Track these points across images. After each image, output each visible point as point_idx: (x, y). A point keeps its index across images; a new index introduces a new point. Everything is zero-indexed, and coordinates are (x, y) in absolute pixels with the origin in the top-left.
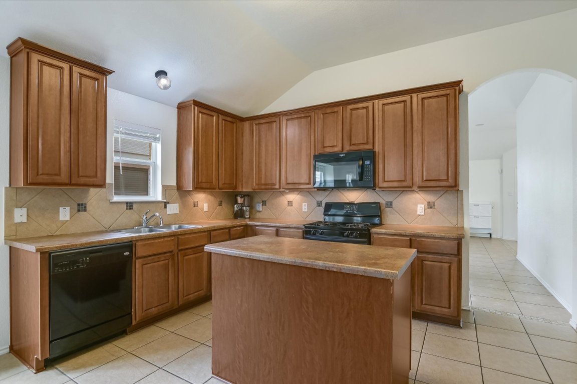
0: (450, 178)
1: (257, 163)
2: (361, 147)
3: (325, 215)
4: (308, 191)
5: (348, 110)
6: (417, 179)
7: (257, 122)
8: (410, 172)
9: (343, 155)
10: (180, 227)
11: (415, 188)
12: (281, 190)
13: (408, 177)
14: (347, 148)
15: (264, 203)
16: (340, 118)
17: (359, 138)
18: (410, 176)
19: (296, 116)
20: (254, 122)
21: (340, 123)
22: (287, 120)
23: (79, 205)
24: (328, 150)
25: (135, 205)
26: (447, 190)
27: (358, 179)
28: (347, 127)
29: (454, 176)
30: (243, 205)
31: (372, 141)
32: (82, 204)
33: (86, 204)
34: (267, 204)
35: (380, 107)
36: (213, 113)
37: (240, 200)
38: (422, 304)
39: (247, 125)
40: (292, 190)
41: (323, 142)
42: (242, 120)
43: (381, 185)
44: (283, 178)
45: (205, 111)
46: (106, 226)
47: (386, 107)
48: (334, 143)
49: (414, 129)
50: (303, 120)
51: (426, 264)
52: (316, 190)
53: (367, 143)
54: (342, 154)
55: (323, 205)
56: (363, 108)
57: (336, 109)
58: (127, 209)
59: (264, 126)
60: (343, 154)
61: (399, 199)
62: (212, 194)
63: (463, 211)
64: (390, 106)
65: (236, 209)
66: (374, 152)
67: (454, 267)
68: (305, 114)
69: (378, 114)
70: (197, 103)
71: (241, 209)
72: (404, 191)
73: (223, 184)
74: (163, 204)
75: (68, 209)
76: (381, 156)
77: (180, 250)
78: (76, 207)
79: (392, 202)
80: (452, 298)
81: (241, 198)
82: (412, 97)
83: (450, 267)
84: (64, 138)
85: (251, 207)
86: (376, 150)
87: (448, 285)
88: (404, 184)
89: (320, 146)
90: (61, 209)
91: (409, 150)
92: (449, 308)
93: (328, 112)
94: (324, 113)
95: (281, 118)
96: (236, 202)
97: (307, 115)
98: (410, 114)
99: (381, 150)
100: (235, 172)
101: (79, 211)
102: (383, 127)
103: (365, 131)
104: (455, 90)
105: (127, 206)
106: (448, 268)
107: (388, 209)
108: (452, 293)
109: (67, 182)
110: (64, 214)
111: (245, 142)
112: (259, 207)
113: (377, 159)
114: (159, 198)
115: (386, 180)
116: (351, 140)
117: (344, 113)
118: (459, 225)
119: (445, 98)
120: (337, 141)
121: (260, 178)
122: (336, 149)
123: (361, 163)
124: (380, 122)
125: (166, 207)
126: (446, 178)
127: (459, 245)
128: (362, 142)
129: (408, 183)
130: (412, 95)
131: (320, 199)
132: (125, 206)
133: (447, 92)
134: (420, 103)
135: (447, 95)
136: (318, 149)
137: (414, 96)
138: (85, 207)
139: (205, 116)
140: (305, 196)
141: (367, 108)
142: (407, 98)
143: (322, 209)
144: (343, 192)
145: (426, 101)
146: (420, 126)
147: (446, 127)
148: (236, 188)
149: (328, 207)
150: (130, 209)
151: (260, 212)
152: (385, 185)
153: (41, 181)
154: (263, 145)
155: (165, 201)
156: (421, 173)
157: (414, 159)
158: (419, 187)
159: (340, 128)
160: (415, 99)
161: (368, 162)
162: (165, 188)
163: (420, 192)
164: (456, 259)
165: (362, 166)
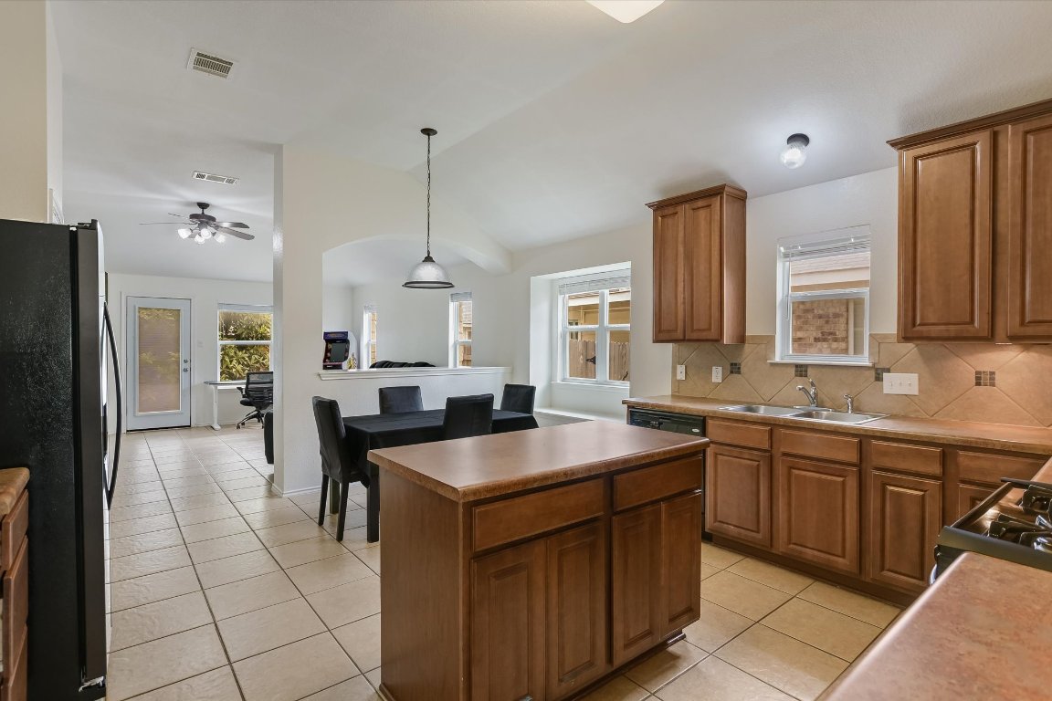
23: (732, 364)
25: (810, 371)
32: (736, 364)
33: (740, 364)
46: (765, 398)
58: (796, 376)
74: (873, 373)
75: (721, 368)
78: (729, 367)
90: (714, 368)
101: (732, 372)
105: (796, 371)
110: (717, 375)
114: (866, 361)
125: (879, 378)
132: (793, 370)
138: (739, 368)
150: (801, 376)
155: (877, 366)
162: (877, 340)
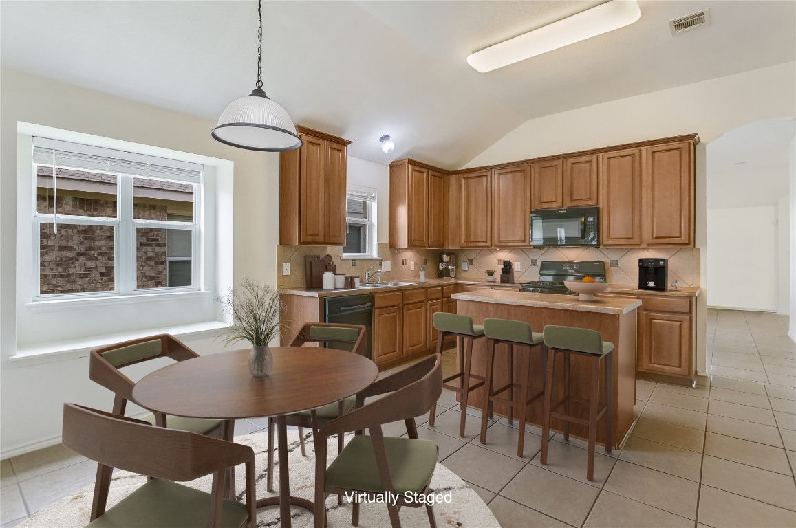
0: (683, 236)
1: (466, 220)
2: (583, 203)
3: (541, 274)
4: (521, 249)
5: (569, 164)
6: (646, 236)
7: (465, 176)
8: (639, 229)
9: (562, 212)
10: (396, 284)
11: (644, 246)
12: (493, 247)
13: (637, 234)
14: (568, 204)
15: (471, 262)
16: (560, 171)
17: (581, 192)
18: (639, 234)
19: (509, 170)
20: (462, 176)
21: (560, 177)
22: (500, 174)
24: (546, 206)
25: (358, 262)
26: (681, 248)
27: (580, 236)
28: (567, 182)
29: (687, 233)
30: (448, 264)
31: (595, 197)
34: (474, 263)
35: (605, 161)
36: (424, 170)
37: (445, 258)
38: (650, 362)
39: (453, 179)
40: (503, 248)
41: (540, 198)
42: (450, 173)
43: (606, 242)
44: (495, 236)
45: (417, 169)
47: (612, 161)
48: (553, 197)
49: (643, 185)
50: (519, 175)
51: (655, 323)
52: (532, 247)
53: (590, 199)
54: (562, 210)
55: (539, 264)
56: (586, 162)
57: (555, 163)
58: (352, 265)
59: (473, 180)
60: (564, 210)
61: (626, 257)
62: (418, 252)
63: (699, 269)
64: (616, 160)
65: (441, 268)
66: (598, 208)
67: (686, 325)
68: (521, 168)
69: (603, 169)
70: (411, 162)
71: (446, 268)
72: (631, 249)
73: (432, 242)
74: (379, 261)
76: (605, 213)
77: (404, 305)
79: (617, 261)
80: (683, 356)
81: (447, 256)
82: (640, 151)
83: (680, 325)
84: (321, 204)
85: (456, 265)
86: (601, 205)
87: (678, 344)
88: (631, 242)
89: (537, 202)
91: (637, 205)
92: (680, 367)
93: (546, 166)
94: (541, 166)
95: (493, 172)
96: (441, 260)
97: (523, 168)
98: (639, 169)
99: (606, 206)
100: (442, 229)
102: (609, 182)
103: (588, 185)
104: (690, 143)
105: (352, 263)
106: (678, 326)
107: (613, 268)
108: (683, 352)
109: (323, 241)
111: (451, 197)
112: (465, 266)
113: (601, 215)
114: (375, 255)
115: (611, 237)
116: (571, 195)
117: (565, 167)
118: (695, 285)
119: (678, 152)
120: (556, 197)
121: (468, 235)
122: (555, 205)
123: (583, 219)
124: (605, 177)
125: (381, 265)
126: (678, 235)
127: (691, 303)
128: (584, 198)
129: (636, 241)
130: (641, 148)
131: (534, 258)
133: (681, 146)
134: (650, 157)
135: (679, 149)
136: (534, 205)
137: (644, 149)
139: (417, 173)
140: (517, 254)
141: (590, 162)
142: (635, 151)
143: (537, 268)
144: (561, 250)
145: (656, 155)
146: (650, 181)
147: (679, 182)
148: (443, 245)
149: (545, 266)
150: (354, 265)
151: (466, 271)
152: (611, 242)
153: (309, 240)
154: (472, 200)
155: (380, 258)
156: (651, 230)
157: (643, 216)
158: (648, 245)
159: (559, 183)
160: (644, 153)
161: (591, 219)
162: (380, 245)
163: (650, 250)
164: (688, 317)
165: (585, 223)
